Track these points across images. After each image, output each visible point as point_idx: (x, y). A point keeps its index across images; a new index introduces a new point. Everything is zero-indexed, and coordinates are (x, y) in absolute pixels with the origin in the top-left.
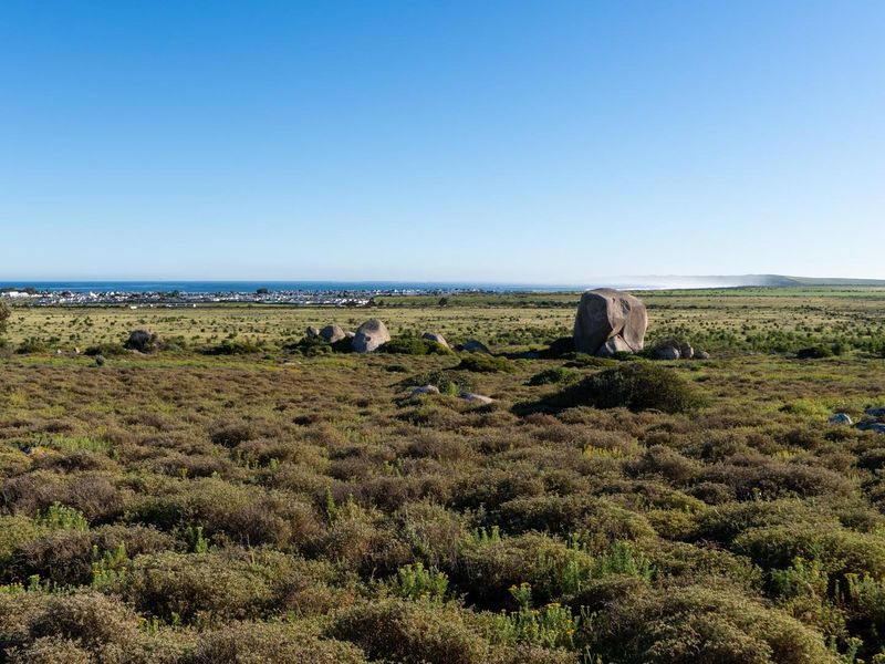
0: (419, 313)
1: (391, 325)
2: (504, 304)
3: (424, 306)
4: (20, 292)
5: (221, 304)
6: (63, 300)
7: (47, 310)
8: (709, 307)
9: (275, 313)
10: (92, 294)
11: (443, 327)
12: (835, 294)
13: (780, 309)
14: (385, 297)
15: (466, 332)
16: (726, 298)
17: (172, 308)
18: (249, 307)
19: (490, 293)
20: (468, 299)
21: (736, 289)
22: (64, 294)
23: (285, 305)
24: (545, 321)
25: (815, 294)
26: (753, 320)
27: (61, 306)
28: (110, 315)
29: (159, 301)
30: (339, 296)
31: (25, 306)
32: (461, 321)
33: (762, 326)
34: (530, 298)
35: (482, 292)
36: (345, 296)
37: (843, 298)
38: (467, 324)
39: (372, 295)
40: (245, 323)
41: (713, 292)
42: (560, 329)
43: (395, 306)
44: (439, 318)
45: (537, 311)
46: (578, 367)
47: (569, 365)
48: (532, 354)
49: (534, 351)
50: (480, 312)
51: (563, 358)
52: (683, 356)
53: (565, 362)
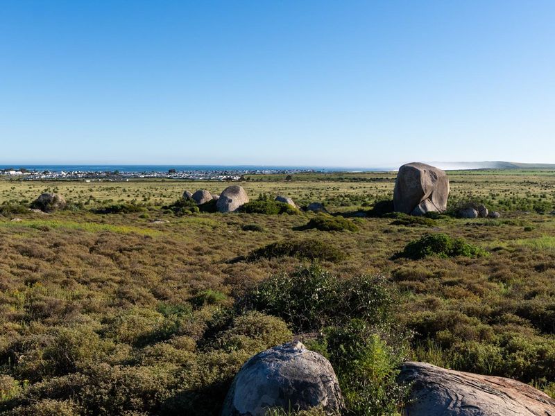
0: (273, 185)
1: (254, 193)
2: (328, 179)
3: (276, 180)
4: (16, 171)
5: (145, 179)
6: (43, 176)
7: (32, 183)
8: (463, 182)
9: (179, 185)
10: (63, 173)
11: (289, 194)
12: (544, 173)
13: (510, 183)
14: (250, 175)
15: (305, 197)
16: (472, 176)
17: (113, 182)
18: (163, 181)
19: (319, 172)
20: (305, 176)
21: (478, 170)
22: (45, 173)
23: (186, 179)
24: (356, 190)
25: (531, 173)
26: (494, 190)
27: (42, 181)
28: (71, 186)
29: (105, 177)
30: (221, 174)
31: (19, 180)
32: (301, 190)
33: (503, 194)
34: (345, 176)
35: (313, 171)
36: (225, 174)
37: (550, 176)
38: (305, 192)
39: (242, 174)
40: (158, 191)
41: (464, 172)
42: (368, 196)
43: (257, 181)
44: (286, 188)
45: (350, 184)
46: (406, 224)
47: (397, 223)
48: (360, 213)
49: (360, 211)
50: (313, 185)
51: (386, 217)
52: (481, 215)
53: (390, 221)
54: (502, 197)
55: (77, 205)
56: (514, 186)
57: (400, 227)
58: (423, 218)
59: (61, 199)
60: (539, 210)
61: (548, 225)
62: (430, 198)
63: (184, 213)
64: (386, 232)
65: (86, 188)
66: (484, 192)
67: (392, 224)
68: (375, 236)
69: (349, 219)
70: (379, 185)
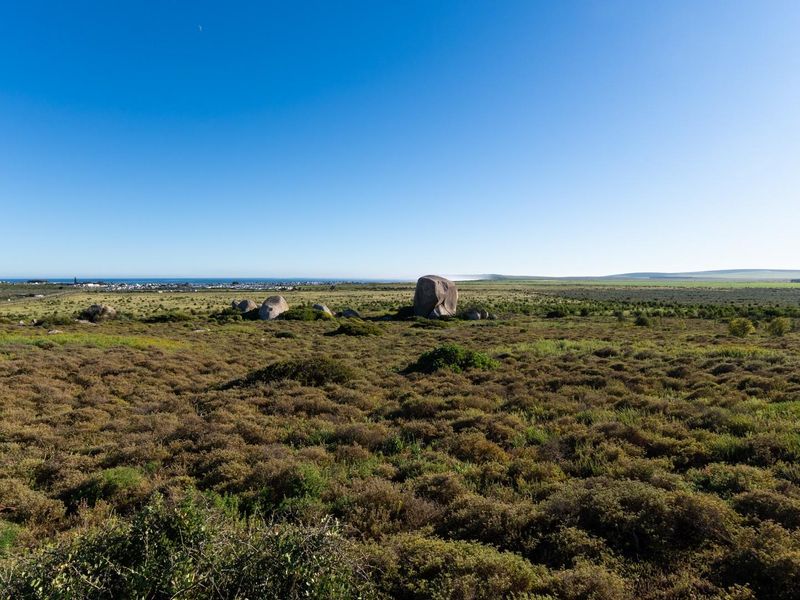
0: (320, 294)
2: (365, 289)
3: (323, 290)
5: (210, 290)
6: (120, 288)
19: (357, 283)
20: (346, 286)
23: (248, 290)
24: (386, 298)
27: (117, 292)
29: (176, 288)
30: (278, 286)
31: (96, 292)
32: (342, 298)
34: (378, 286)
35: (353, 283)
36: (282, 285)
38: (345, 299)
39: (296, 285)
45: (381, 292)
46: (423, 327)
47: (416, 326)
48: (387, 318)
49: (387, 315)
50: (352, 293)
51: (408, 320)
52: (483, 317)
53: (411, 323)
54: (496, 301)
55: (127, 315)
56: (505, 293)
57: (418, 330)
58: (437, 321)
59: (110, 309)
60: (526, 312)
61: (535, 325)
62: (443, 303)
63: (228, 322)
64: (406, 335)
65: (157, 298)
66: (483, 298)
67: (412, 327)
68: (396, 341)
69: (377, 323)
70: (404, 293)
